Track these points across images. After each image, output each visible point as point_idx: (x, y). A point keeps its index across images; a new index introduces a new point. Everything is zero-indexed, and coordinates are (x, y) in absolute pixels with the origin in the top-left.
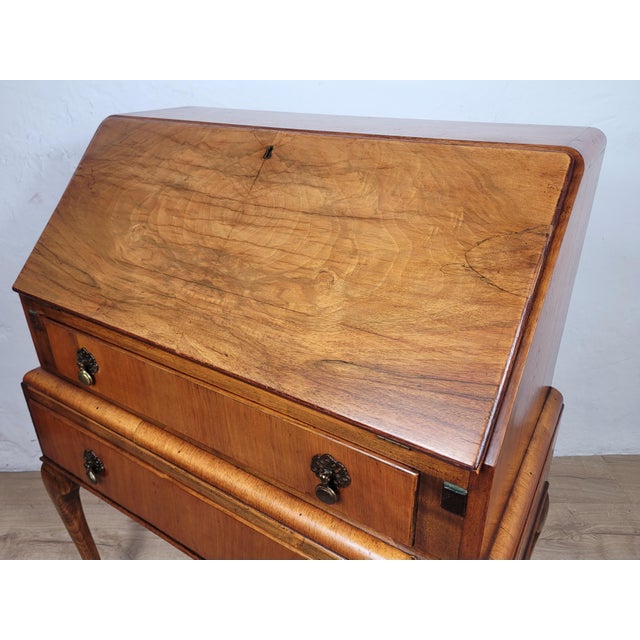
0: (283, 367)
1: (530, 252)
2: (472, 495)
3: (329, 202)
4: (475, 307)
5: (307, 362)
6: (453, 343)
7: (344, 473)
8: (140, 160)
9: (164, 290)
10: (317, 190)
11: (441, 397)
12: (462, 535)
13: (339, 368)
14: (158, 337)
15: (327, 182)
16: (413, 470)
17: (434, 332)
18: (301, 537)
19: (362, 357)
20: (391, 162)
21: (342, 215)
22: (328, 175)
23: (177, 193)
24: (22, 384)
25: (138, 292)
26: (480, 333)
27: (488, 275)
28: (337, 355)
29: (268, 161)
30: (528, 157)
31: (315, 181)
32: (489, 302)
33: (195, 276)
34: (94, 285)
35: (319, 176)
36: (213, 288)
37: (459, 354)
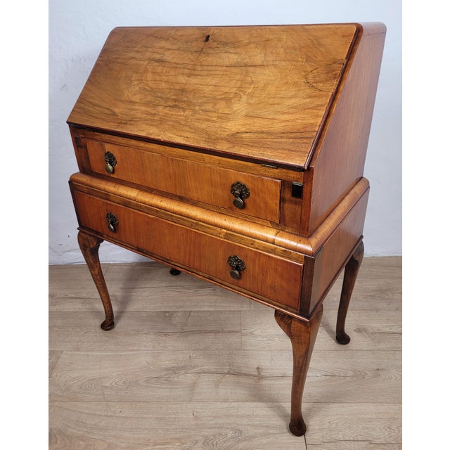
0: (217, 139)
1: (334, 73)
2: (305, 186)
3: (239, 60)
4: (309, 100)
5: (228, 135)
6: (298, 116)
7: (247, 190)
8: (136, 49)
9: (153, 112)
10: (233, 55)
11: (291, 140)
12: (302, 209)
13: (244, 135)
14: (151, 134)
15: (238, 50)
16: (279, 179)
17: (288, 113)
18: (225, 231)
19: (255, 129)
20: (271, 37)
21: (246, 66)
22: (239, 47)
23: (157, 64)
24: (69, 182)
25: (139, 115)
26: (310, 111)
27: (315, 85)
28: (243, 130)
29: (207, 43)
30: (337, 29)
31: (232, 50)
32: (315, 96)
33: (169, 103)
34: (114, 114)
35: (234, 47)
36: (179, 108)
37: (300, 121)
